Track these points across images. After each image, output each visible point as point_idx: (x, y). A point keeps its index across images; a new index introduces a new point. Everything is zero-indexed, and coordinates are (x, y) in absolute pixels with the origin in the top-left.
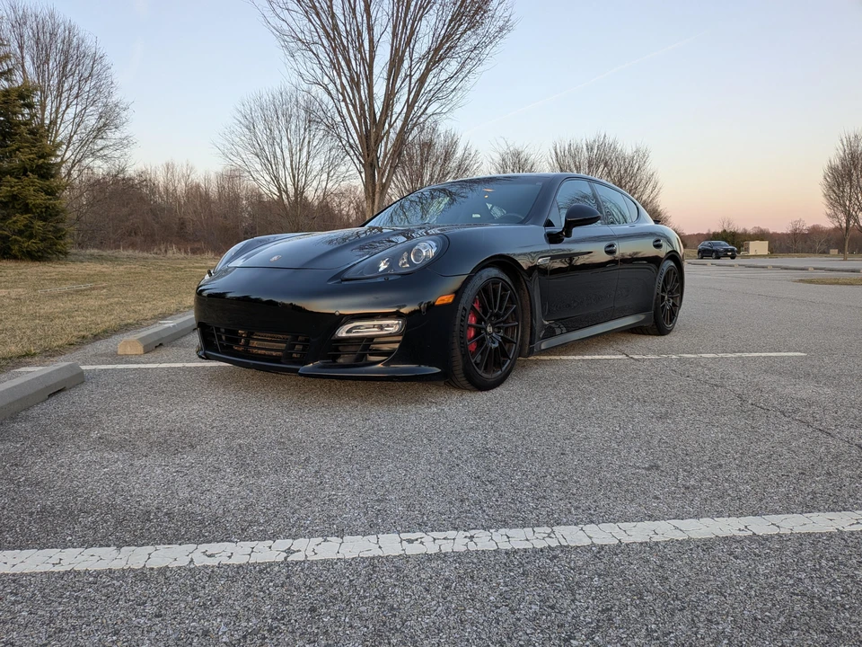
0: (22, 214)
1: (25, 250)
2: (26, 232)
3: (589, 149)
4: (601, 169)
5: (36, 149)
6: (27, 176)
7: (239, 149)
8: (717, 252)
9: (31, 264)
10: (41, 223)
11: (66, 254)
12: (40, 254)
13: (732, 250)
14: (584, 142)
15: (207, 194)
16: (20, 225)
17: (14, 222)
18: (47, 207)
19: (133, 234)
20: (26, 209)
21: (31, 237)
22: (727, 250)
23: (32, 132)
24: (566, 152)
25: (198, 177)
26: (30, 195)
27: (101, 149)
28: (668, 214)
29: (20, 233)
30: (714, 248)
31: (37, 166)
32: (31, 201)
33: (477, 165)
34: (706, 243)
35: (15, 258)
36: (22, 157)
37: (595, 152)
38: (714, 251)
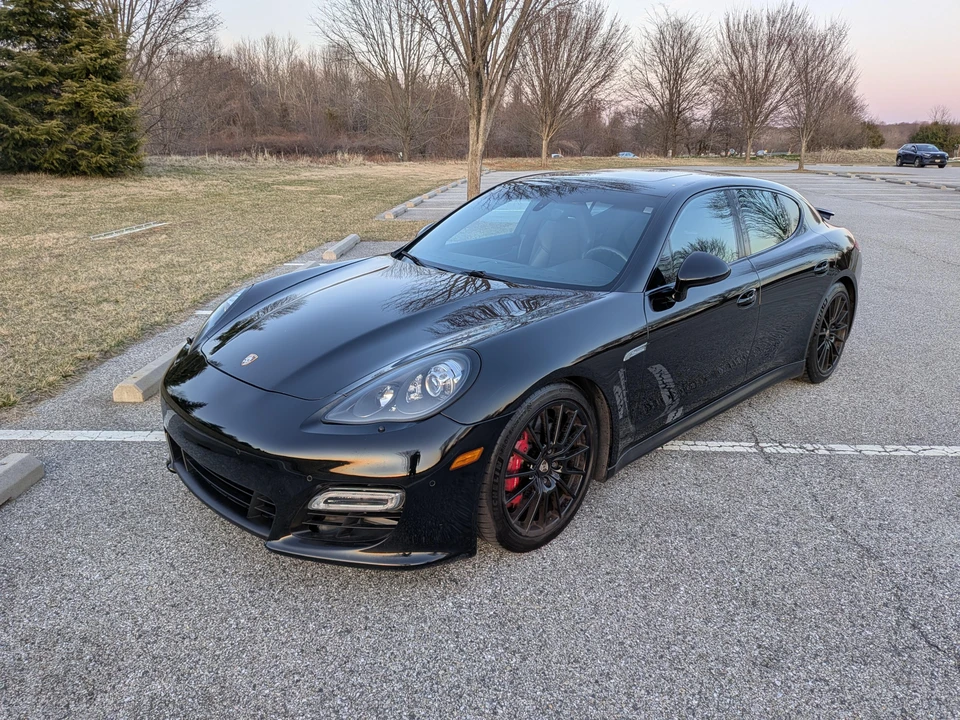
0: (88, 124)
1: (93, 165)
2: (94, 146)
3: (772, 22)
4: (783, 49)
5: (98, 45)
6: (90, 79)
7: (342, 25)
8: (921, 158)
9: (102, 181)
10: (108, 134)
11: (140, 167)
12: (111, 169)
13: (942, 157)
14: (765, 14)
15: (312, 73)
16: (85, 138)
17: (81, 134)
18: (114, 116)
19: (231, 123)
20: (92, 118)
21: (100, 150)
22: (935, 157)
23: (93, 24)
24: (741, 26)
25: (302, 53)
26: (95, 102)
27: (183, 32)
28: (866, 102)
29: (87, 146)
30: (919, 153)
31: (101, 67)
32: (96, 109)
33: (625, 45)
34: (910, 146)
35: (84, 174)
36: (82, 58)
37: (778, 26)
38: (917, 157)
